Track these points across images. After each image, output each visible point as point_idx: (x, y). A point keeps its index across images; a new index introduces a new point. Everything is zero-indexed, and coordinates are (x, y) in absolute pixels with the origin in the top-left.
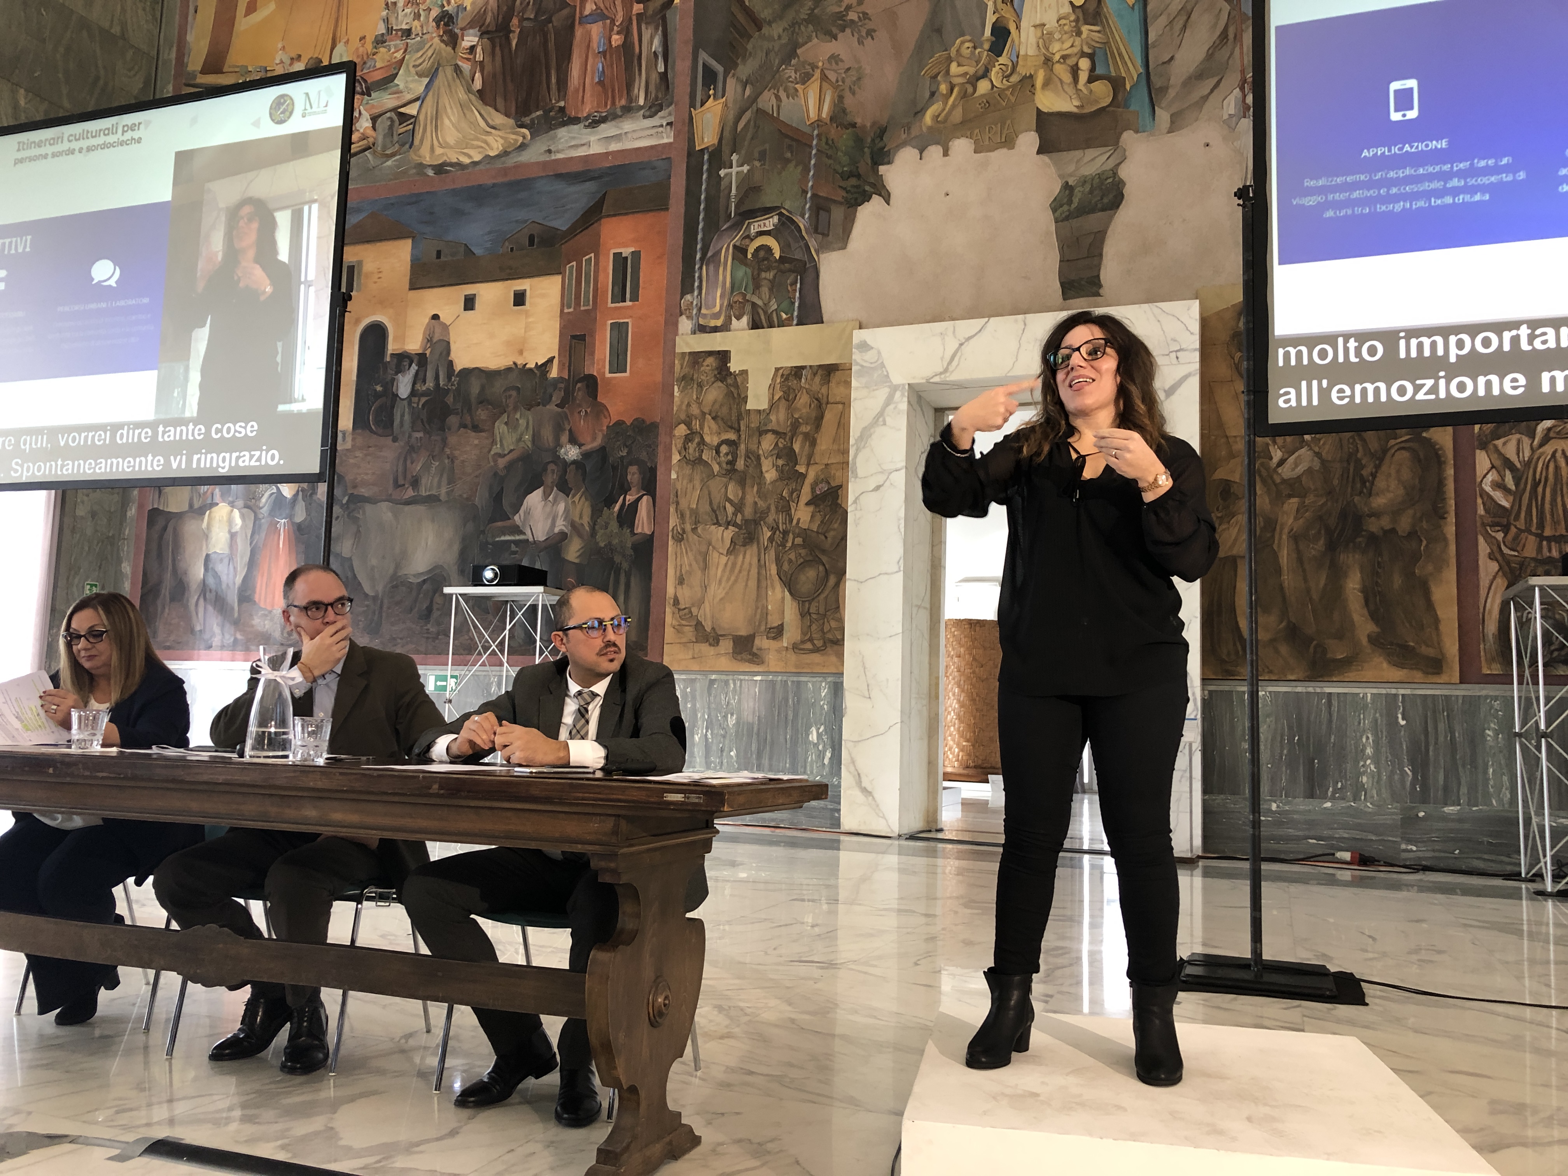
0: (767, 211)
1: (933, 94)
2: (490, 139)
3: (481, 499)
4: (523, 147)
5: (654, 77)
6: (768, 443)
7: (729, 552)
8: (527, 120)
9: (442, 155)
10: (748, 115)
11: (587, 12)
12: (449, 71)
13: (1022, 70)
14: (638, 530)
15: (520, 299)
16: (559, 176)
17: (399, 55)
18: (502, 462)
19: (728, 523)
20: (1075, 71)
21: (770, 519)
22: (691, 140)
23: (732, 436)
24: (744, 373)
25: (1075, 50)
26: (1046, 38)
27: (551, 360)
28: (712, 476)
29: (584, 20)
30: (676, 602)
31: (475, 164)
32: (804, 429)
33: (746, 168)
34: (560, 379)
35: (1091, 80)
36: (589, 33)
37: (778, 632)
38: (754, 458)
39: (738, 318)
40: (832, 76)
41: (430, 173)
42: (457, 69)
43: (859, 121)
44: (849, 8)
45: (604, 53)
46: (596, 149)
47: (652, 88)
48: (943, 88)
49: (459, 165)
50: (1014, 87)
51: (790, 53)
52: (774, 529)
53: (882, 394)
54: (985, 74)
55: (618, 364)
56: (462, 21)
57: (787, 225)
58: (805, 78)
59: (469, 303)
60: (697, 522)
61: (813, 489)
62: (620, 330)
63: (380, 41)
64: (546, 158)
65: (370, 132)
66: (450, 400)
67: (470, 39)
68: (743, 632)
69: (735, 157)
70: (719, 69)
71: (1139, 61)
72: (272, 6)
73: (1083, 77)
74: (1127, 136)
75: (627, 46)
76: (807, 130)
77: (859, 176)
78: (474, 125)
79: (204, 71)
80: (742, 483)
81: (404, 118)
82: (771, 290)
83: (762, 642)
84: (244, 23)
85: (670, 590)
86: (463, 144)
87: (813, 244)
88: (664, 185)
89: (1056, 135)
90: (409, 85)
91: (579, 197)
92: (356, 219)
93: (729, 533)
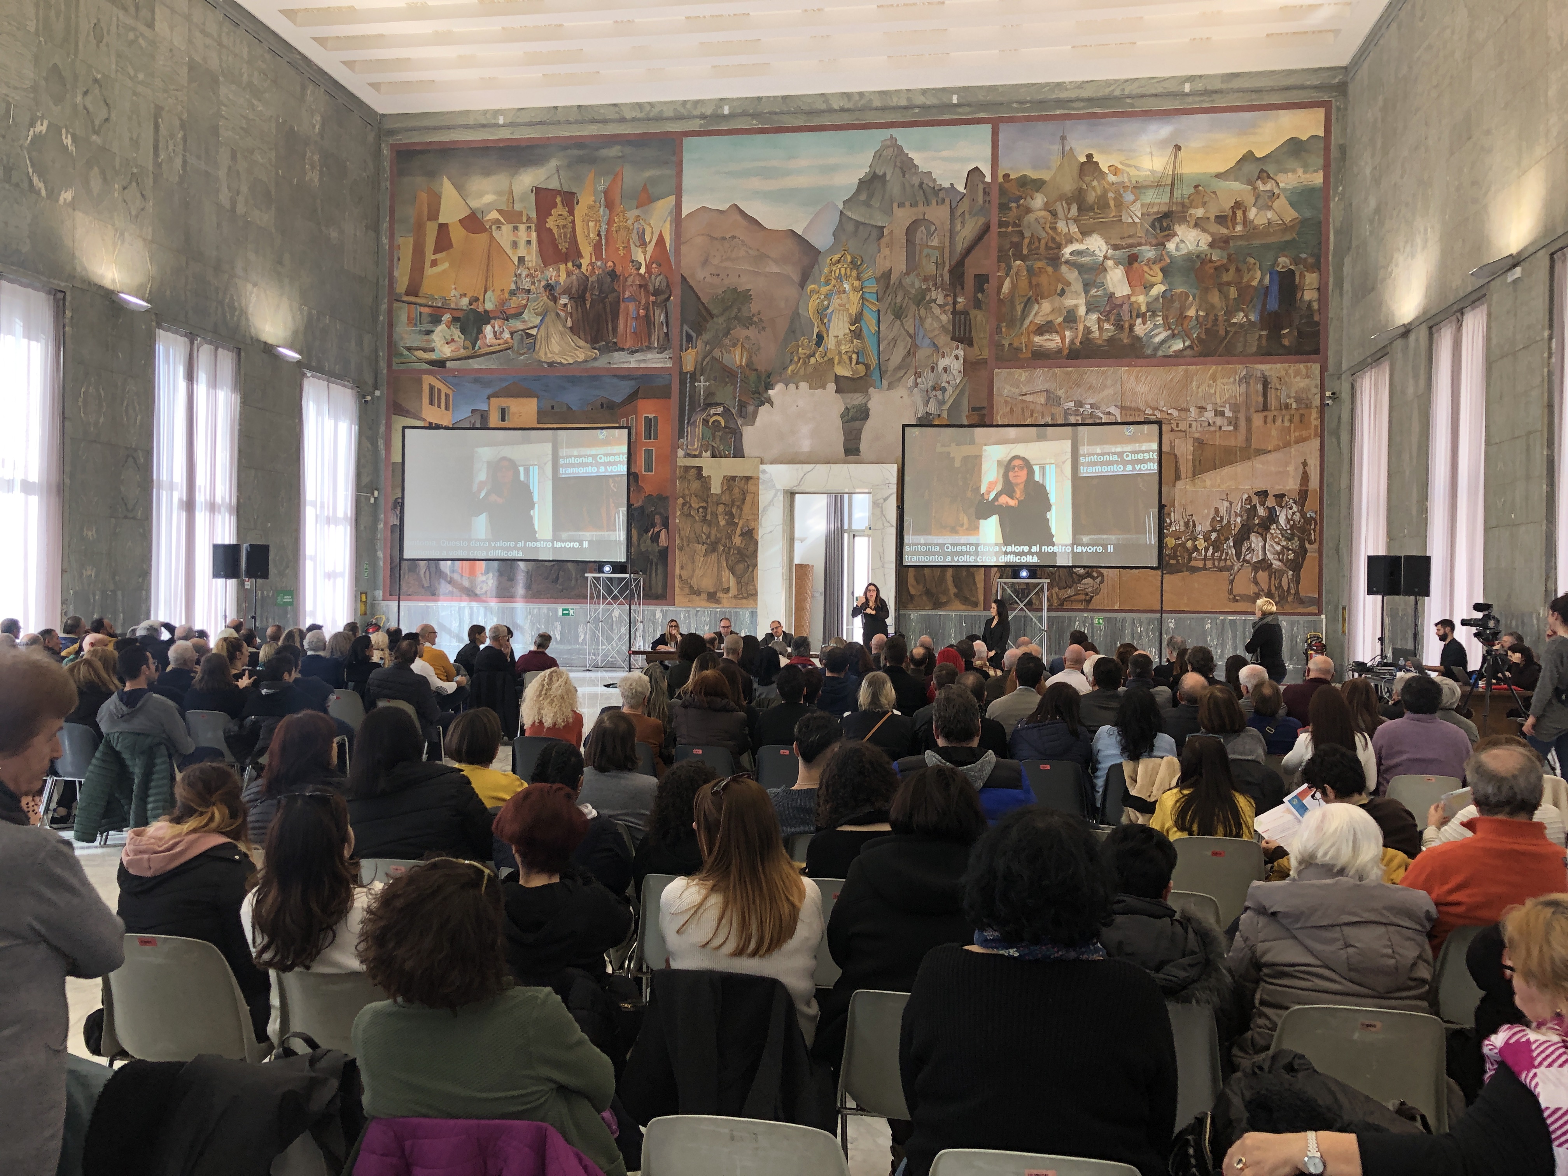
0: (718, 404)
1: (791, 361)
4: (595, 359)
5: (662, 335)
6: (721, 508)
7: (704, 556)
8: (597, 346)
9: (551, 357)
10: (708, 359)
11: (626, 296)
12: (553, 315)
13: (829, 355)
14: (661, 544)
16: (615, 376)
17: (524, 302)
19: (703, 543)
20: (851, 358)
21: (722, 542)
22: (681, 368)
23: (704, 504)
24: (709, 477)
25: (851, 349)
26: (839, 344)
28: (695, 521)
29: (626, 300)
30: (680, 577)
31: (571, 364)
32: (737, 503)
33: (707, 384)
35: (857, 363)
36: (627, 309)
37: (727, 590)
38: (715, 515)
39: (706, 452)
40: (746, 346)
41: (546, 366)
42: (558, 314)
43: (759, 368)
44: (754, 315)
45: (636, 318)
46: (633, 365)
47: (661, 338)
48: (796, 359)
49: (560, 363)
50: (825, 362)
51: (727, 332)
52: (725, 546)
53: (772, 492)
54: (814, 355)
55: (649, 468)
56: (558, 290)
57: (727, 411)
58: (734, 345)
60: (689, 542)
61: (742, 530)
62: (649, 452)
63: (512, 293)
64: (608, 366)
65: (510, 340)
67: (564, 300)
68: (712, 590)
69: (702, 378)
70: (694, 335)
71: (876, 358)
72: (447, 265)
73: (854, 361)
74: (871, 390)
75: (647, 316)
76: (736, 369)
77: (759, 393)
78: (568, 344)
79: (407, 294)
80: (710, 525)
81: (529, 335)
82: (720, 441)
83: (720, 595)
84: (429, 272)
85: (677, 571)
86: (562, 353)
87: (740, 422)
88: (668, 387)
89: (843, 386)
90: (530, 318)
91: (625, 388)
92: (504, 385)
93: (704, 547)
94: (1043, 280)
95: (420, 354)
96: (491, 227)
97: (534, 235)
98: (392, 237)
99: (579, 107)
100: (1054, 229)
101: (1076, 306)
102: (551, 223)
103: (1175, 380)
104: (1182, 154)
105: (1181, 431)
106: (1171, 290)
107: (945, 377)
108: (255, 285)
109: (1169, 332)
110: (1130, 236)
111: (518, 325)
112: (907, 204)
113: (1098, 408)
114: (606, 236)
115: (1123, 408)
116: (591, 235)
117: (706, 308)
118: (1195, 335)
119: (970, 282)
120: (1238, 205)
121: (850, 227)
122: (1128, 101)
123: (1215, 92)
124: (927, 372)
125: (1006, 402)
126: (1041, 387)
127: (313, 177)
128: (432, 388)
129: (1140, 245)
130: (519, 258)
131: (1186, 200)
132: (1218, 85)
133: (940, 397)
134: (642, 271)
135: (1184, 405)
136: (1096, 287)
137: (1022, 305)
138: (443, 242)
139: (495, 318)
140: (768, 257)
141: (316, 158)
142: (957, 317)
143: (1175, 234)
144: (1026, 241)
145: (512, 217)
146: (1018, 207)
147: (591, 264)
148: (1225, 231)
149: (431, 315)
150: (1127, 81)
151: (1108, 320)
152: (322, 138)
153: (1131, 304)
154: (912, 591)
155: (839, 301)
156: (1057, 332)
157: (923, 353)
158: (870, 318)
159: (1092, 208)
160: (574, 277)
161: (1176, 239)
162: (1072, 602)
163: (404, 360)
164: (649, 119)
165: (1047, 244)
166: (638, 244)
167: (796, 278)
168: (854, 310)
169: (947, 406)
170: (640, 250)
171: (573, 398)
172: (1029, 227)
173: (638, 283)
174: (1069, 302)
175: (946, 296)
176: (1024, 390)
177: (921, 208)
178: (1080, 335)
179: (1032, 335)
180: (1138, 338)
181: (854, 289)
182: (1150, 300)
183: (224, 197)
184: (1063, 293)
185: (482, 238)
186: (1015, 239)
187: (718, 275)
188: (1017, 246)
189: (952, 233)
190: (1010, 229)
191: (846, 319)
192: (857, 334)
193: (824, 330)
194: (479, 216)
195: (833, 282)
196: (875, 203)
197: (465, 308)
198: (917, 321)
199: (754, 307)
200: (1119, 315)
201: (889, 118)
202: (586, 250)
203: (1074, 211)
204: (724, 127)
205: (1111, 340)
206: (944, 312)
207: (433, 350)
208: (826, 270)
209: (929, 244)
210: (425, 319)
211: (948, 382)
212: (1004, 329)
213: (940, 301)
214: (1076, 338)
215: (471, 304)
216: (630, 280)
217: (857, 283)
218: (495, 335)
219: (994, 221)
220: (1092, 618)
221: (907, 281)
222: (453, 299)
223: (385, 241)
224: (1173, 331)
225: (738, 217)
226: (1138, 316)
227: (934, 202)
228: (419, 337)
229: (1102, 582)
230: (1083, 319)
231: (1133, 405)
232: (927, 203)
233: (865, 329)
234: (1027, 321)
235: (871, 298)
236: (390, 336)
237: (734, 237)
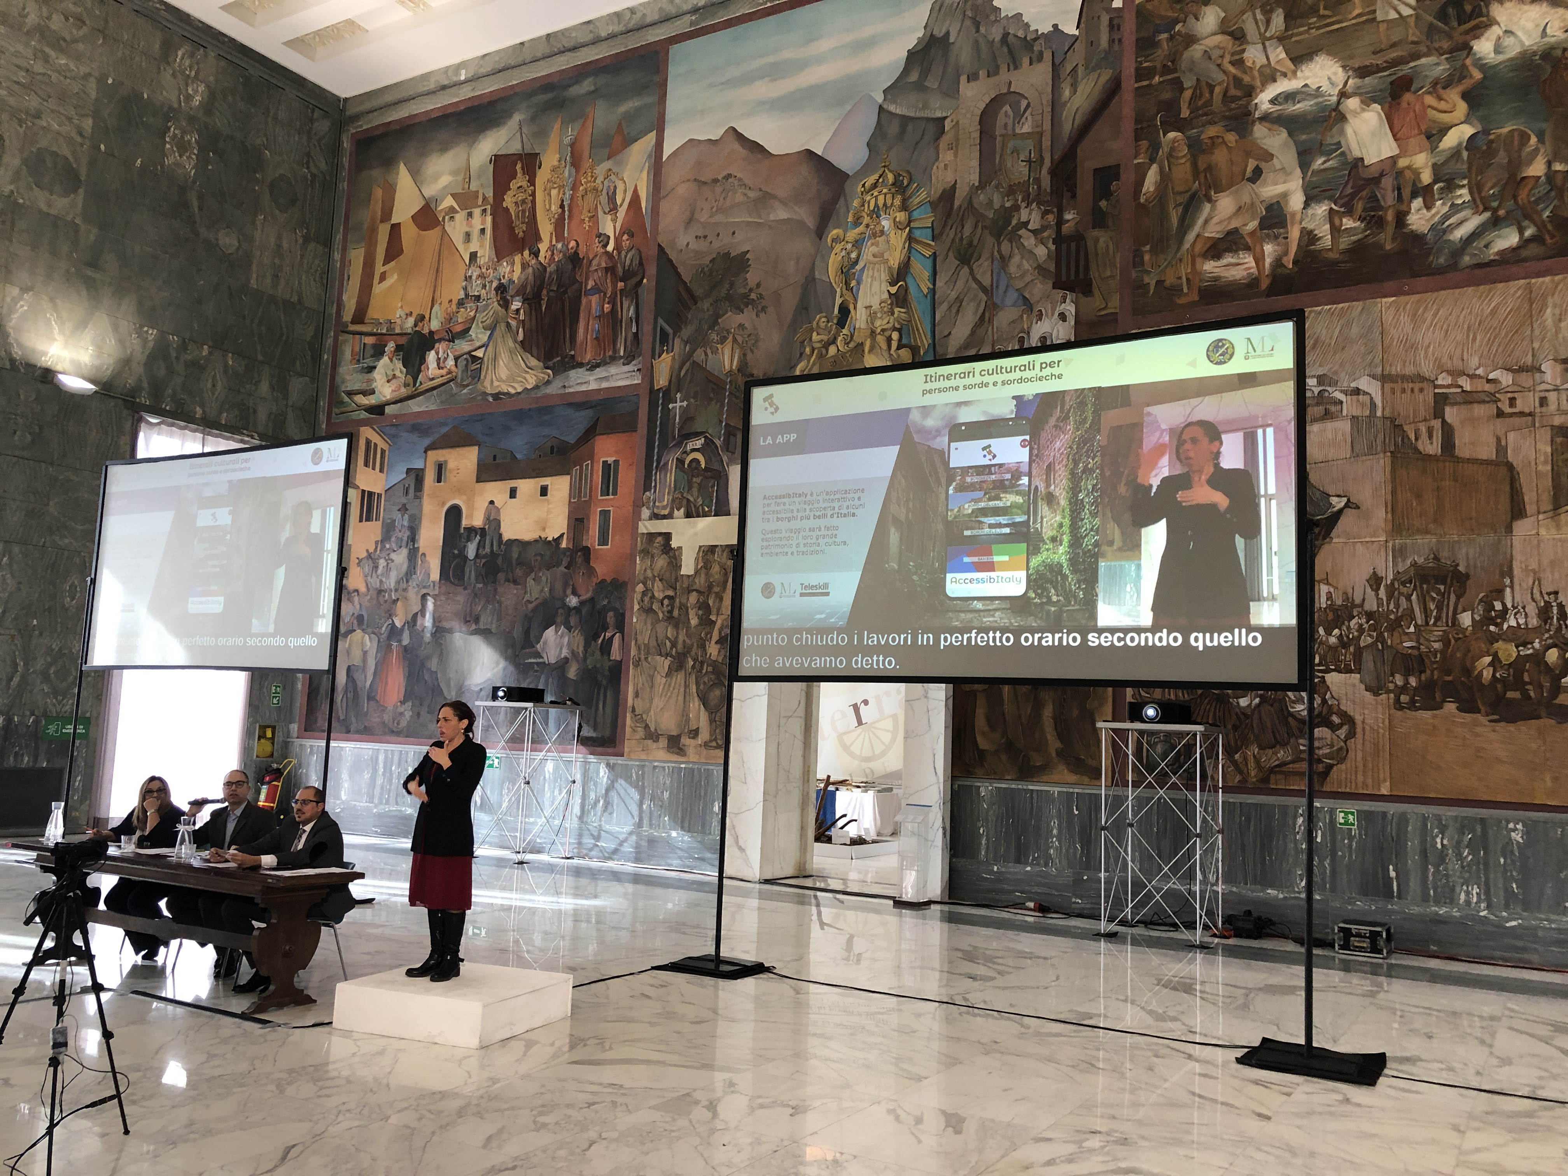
0: (697, 434)
1: (801, 354)
2: (527, 376)
3: (517, 633)
4: (548, 382)
5: (630, 336)
6: (693, 598)
7: (667, 675)
8: (550, 364)
9: (497, 386)
10: (688, 364)
11: (589, 287)
12: (503, 326)
13: (857, 339)
14: (613, 657)
15: (544, 491)
16: (571, 405)
17: (472, 314)
18: (531, 606)
19: (667, 655)
20: (889, 340)
21: (693, 653)
22: (652, 382)
23: (671, 593)
24: (680, 548)
25: (890, 325)
26: (872, 317)
27: (562, 535)
28: (658, 621)
29: (588, 293)
30: (634, 710)
31: (519, 393)
32: (716, 589)
33: (685, 403)
34: (567, 549)
35: (898, 348)
36: (589, 304)
37: (696, 733)
38: (684, 608)
39: (678, 510)
40: (740, 339)
41: (491, 399)
42: (508, 325)
43: (755, 372)
44: (751, 290)
45: (599, 317)
46: (593, 386)
47: (628, 343)
48: (808, 350)
49: (508, 394)
50: (851, 351)
51: (714, 323)
52: (695, 660)
54: (833, 341)
55: (603, 541)
56: (512, 291)
57: (709, 443)
58: (723, 340)
59: (513, 493)
60: (648, 653)
61: (720, 633)
62: (605, 514)
64: (562, 391)
65: (454, 368)
66: (500, 561)
67: (516, 305)
68: (674, 733)
69: (678, 395)
70: (670, 331)
71: (929, 335)
72: (396, 276)
73: (894, 345)
75: (613, 312)
76: (723, 378)
78: (518, 365)
79: (353, 322)
80: (676, 626)
81: (475, 359)
82: (699, 491)
83: (685, 741)
84: (378, 289)
85: (630, 702)
86: (512, 379)
87: (725, 459)
88: (634, 413)
90: (479, 335)
91: (581, 420)
92: (444, 430)
93: (667, 662)
94: (1220, 157)
95: (360, 398)
96: (444, 218)
97: (489, 219)
98: (344, 250)
99: (548, 35)
100: (1239, 63)
101: (1285, 195)
102: (509, 201)
103: (1502, 312)
105: (1522, 414)
106: (1486, 132)
109: (1487, 215)
110: (1393, 45)
111: (463, 346)
112: (982, 73)
114: (570, 206)
115: (1385, 379)
116: (553, 208)
117: (689, 290)
118: (1547, 213)
119: (1085, 184)
121: (893, 129)
128: (368, 442)
129: (1416, 56)
130: (471, 254)
134: (610, 248)
135: (1529, 360)
136: (1322, 154)
137: (1180, 209)
138: (394, 251)
139: (440, 340)
140: (773, 197)
142: (1064, 246)
143: (1492, 22)
144: (1187, 94)
145: (467, 201)
146: (1171, 38)
147: (552, 248)
149: (374, 346)
151: (1349, 212)
153: (1400, 174)
154: (983, 743)
155: (874, 249)
156: (1247, 248)
157: (1004, 318)
158: (921, 271)
159: (1313, 10)
160: (530, 269)
161: (1495, 31)
162: (1287, 774)
163: (344, 409)
164: (627, 31)
165: (1225, 95)
166: (607, 210)
167: (812, 223)
168: (895, 259)
170: (609, 217)
171: (519, 442)
172: (1191, 70)
173: (604, 265)
174: (1269, 190)
175: (1045, 213)
177: (1004, 76)
178: (1293, 248)
179: (1199, 261)
180: (1417, 238)
181: (897, 226)
182: (1440, 159)
184: (1258, 173)
185: (434, 235)
186: (1166, 95)
187: (705, 237)
188: (1171, 107)
189: (1056, 105)
191: (885, 276)
192: (900, 299)
193: (850, 299)
194: (433, 206)
195: (866, 220)
196: (932, 83)
197: (409, 331)
198: (996, 263)
199: (752, 277)
200: (1373, 198)
202: (546, 229)
204: (720, 17)
205: (1358, 250)
206: (1042, 241)
207: (372, 392)
208: (856, 203)
209: (1018, 131)
210: (370, 351)
212: (1147, 257)
213: (1035, 223)
214: (1286, 253)
215: (416, 325)
216: (594, 262)
217: (901, 216)
218: (438, 364)
219: (1129, 69)
220: (1332, 812)
221: (981, 198)
222: (399, 321)
224: (1495, 210)
225: (737, 146)
226: (1414, 195)
227: (1026, 61)
228: (361, 377)
229: (1351, 734)
230: (1298, 217)
231: (1409, 370)
232: (1015, 64)
233: (912, 289)
234: (1191, 236)
235: (924, 236)
236: (333, 378)
237: (729, 176)
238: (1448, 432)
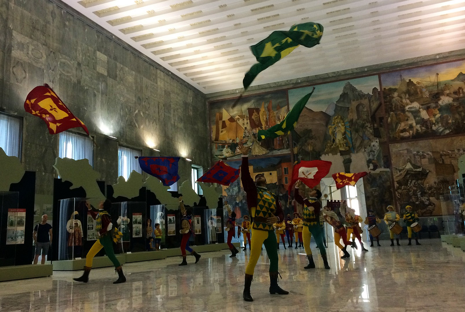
1: (326, 148)
2: (263, 152)
4: (268, 153)
8: (269, 149)
9: (256, 154)
10: (301, 149)
12: (255, 142)
13: (337, 145)
16: (274, 157)
17: (247, 139)
20: (344, 145)
22: (293, 153)
25: (343, 143)
26: (339, 141)
27: (276, 182)
31: (261, 155)
33: (301, 157)
34: (278, 185)
35: (346, 146)
36: (276, 138)
40: (312, 145)
41: (255, 156)
43: (316, 151)
45: (279, 141)
46: (280, 153)
47: (287, 145)
49: (259, 155)
51: (306, 141)
53: (325, 186)
54: (332, 145)
55: (286, 182)
56: (256, 135)
58: (308, 145)
62: (286, 178)
63: (244, 137)
64: (272, 154)
69: (300, 155)
70: (296, 143)
71: (352, 144)
72: (225, 132)
74: (351, 154)
75: (282, 140)
76: (309, 152)
77: (317, 158)
78: (260, 149)
79: (215, 141)
84: (221, 134)
86: (259, 152)
88: (290, 158)
89: (342, 153)
90: (249, 144)
91: (278, 160)
94: (401, 117)
95: (220, 157)
96: (237, 120)
97: (249, 121)
98: (210, 126)
100: (402, 102)
101: (412, 123)
102: (253, 117)
103: (448, 142)
104: (439, 76)
105: (453, 157)
106: (442, 115)
107: (374, 148)
108: (180, 143)
110: (426, 101)
112: (355, 100)
113: (425, 153)
114: (269, 119)
115: (433, 152)
116: (264, 119)
117: (299, 136)
118: (453, 128)
119: (378, 120)
120: (460, 88)
121: (339, 109)
122: (420, 63)
123: (447, 57)
124: (368, 147)
125: (394, 153)
126: (405, 148)
127: (191, 113)
129: (430, 103)
130: (245, 127)
131: (443, 89)
132: (448, 55)
133: (373, 154)
135: (453, 150)
136: (418, 117)
137: (395, 125)
138: (224, 125)
139: (239, 145)
140: (316, 119)
141: (191, 108)
142: (375, 130)
144: (394, 106)
145: (242, 117)
146: (390, 97)
147: (265, 127)
148: (457, 96)
149: (222, 146)
150: (418, 57)
151: (423, 126)
152: (193, 103)
153: (430, 121)
155: (338, 129)
156: (407, 131)
157: (366, 141)
158: (348, 134)
159: (413, 95)
161: (442, 100)
162: (426, 213)
163: (215, 159)
164: (278, 86)
165: (400, 107)
166: (278, 120)
167: (324, 124)
168: (343, 131)
169: (376, 156)
171: (263, 165)
172: (394, 102)
174: (410, 122)
175: (371, 125)
176: (400, 149)
177: (359, 101)
179: (399, 133)
180: (434, 131)
181: (342, 125)
182: (436, 119)
183: (172, 122)
184: (407, 120)
185: (234, 123)
186: (390, 106)
187: (302, 126)
188: (391, 108)
189: (370, 106)
190: (388, 103)
191: (341, 134)
192: (345, 138)
194: (233, 117)
195: (336, 124)
196: (346, 101)
197: (231, 143)
198: (363, 132)
199: (313, 134)
200: (427, 124)
201: (347, 77)
202: (263, 123)
203: (407, 96)
204: (299, 85)
205: (425, 132)
206: (371, 129)
207: (223, 155)
208: (333, 121)
209: (364, 110)
211: (375, 149)
212: (390, 132)
213: (369, 126)
214: (414, 132)
215: (232, 141)
217: (343, 124)
219: (383, 102)
220: (433, 218)
221: (358, 121)
222: (228, 141)
223: (208, 127)
224: (445, 127)
225: (306, 110)
226: (433, 124)
227: (363, 98)
228: (219, 152)
229: (435, 206)
230: (415, 127)
231: (436, 151)
232: (361, 99)
233: (347, 137)
234: (397, 129)
235: (348, 127)
236: (211, 153)
237: (305, 115)
238: (443, 160)
